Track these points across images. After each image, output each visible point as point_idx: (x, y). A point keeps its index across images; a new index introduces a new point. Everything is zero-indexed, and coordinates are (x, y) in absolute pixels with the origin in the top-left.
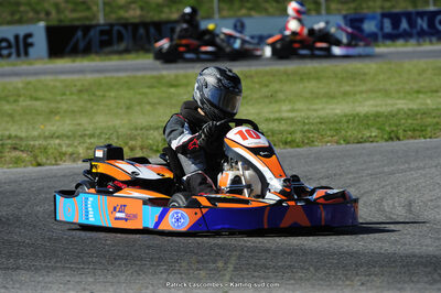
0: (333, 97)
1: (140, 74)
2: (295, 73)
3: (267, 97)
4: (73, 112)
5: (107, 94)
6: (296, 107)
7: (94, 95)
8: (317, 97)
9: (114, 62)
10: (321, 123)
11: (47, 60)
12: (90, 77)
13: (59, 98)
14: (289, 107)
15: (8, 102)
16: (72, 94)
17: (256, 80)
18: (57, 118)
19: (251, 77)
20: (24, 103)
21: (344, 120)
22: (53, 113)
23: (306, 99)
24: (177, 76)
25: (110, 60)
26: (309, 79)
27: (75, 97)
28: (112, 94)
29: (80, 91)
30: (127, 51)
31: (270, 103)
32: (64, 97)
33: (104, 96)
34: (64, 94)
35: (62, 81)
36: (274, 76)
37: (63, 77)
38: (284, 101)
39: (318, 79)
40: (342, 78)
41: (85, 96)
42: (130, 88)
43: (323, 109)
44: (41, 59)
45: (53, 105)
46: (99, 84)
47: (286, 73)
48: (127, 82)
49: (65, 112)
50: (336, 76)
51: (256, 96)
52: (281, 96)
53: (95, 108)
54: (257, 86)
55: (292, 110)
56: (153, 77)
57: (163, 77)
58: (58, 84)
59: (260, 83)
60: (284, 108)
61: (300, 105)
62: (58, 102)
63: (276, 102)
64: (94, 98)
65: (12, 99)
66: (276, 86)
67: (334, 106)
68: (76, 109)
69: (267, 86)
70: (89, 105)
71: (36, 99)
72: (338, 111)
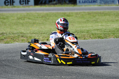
0: (113, 22)
1: (59, 12)
2: (103, 13)
3: (95, 21)
4: (40, 23)
5: (50, 18)
6: (103, 25)
7: (46, 18)
8: (109, 21)
9: (52, 7)
10: (109, 31)
11: (34, 6)
12: (45, 12)
13: (36, 19)
14: (101, 25)
15: (22, 19)
16: (40, 18)
17: (92, 15)
18: (35, 25)
19: (90, 14)
20: (26, 20)
21: (116, 30)
22: (34, 23)
23: (106, 22)
24: (70, 13)
25: (51, 7)
26: (107, 15)
27: (41, 19)
28: (51, 18)
29: (42, 17)
30: (56, 4)
31: (96, 23)
32: (37, 19)
33: (49, 19)
34: (37, 18)
35: (37, 13)
36: (97, 14)
37: (38, 12)
38: (99, 22)
39: (109, 15)
40: (116, 15)
41: (44, 18)
42: (56, 16)
43: (110, 25)
44: (32, 6)
45: (34, 21)
46: (47, 15)
47: (100, 13)
48: (55, 14)
49: (38, 23)
50: (114, 15)
51: (91, 20)
52: (99, 20)
53: (46, 22)
54: (92, 17)
55: (102, 26)
56: (63, 13)
57: (66, 13)
58: (36, 14)
59: (93, 16)
60: (99, 25)
61: (104, 24)
62: (36, 20)
63: (97, 22)
64: (46, 19)
65: (23, 19)
66: (97, 17)
67: (113, 25)
68: (41, 23)
69: (95, 17)
70: (44, 21)
71: (30, 19)
72: (114, 26)
